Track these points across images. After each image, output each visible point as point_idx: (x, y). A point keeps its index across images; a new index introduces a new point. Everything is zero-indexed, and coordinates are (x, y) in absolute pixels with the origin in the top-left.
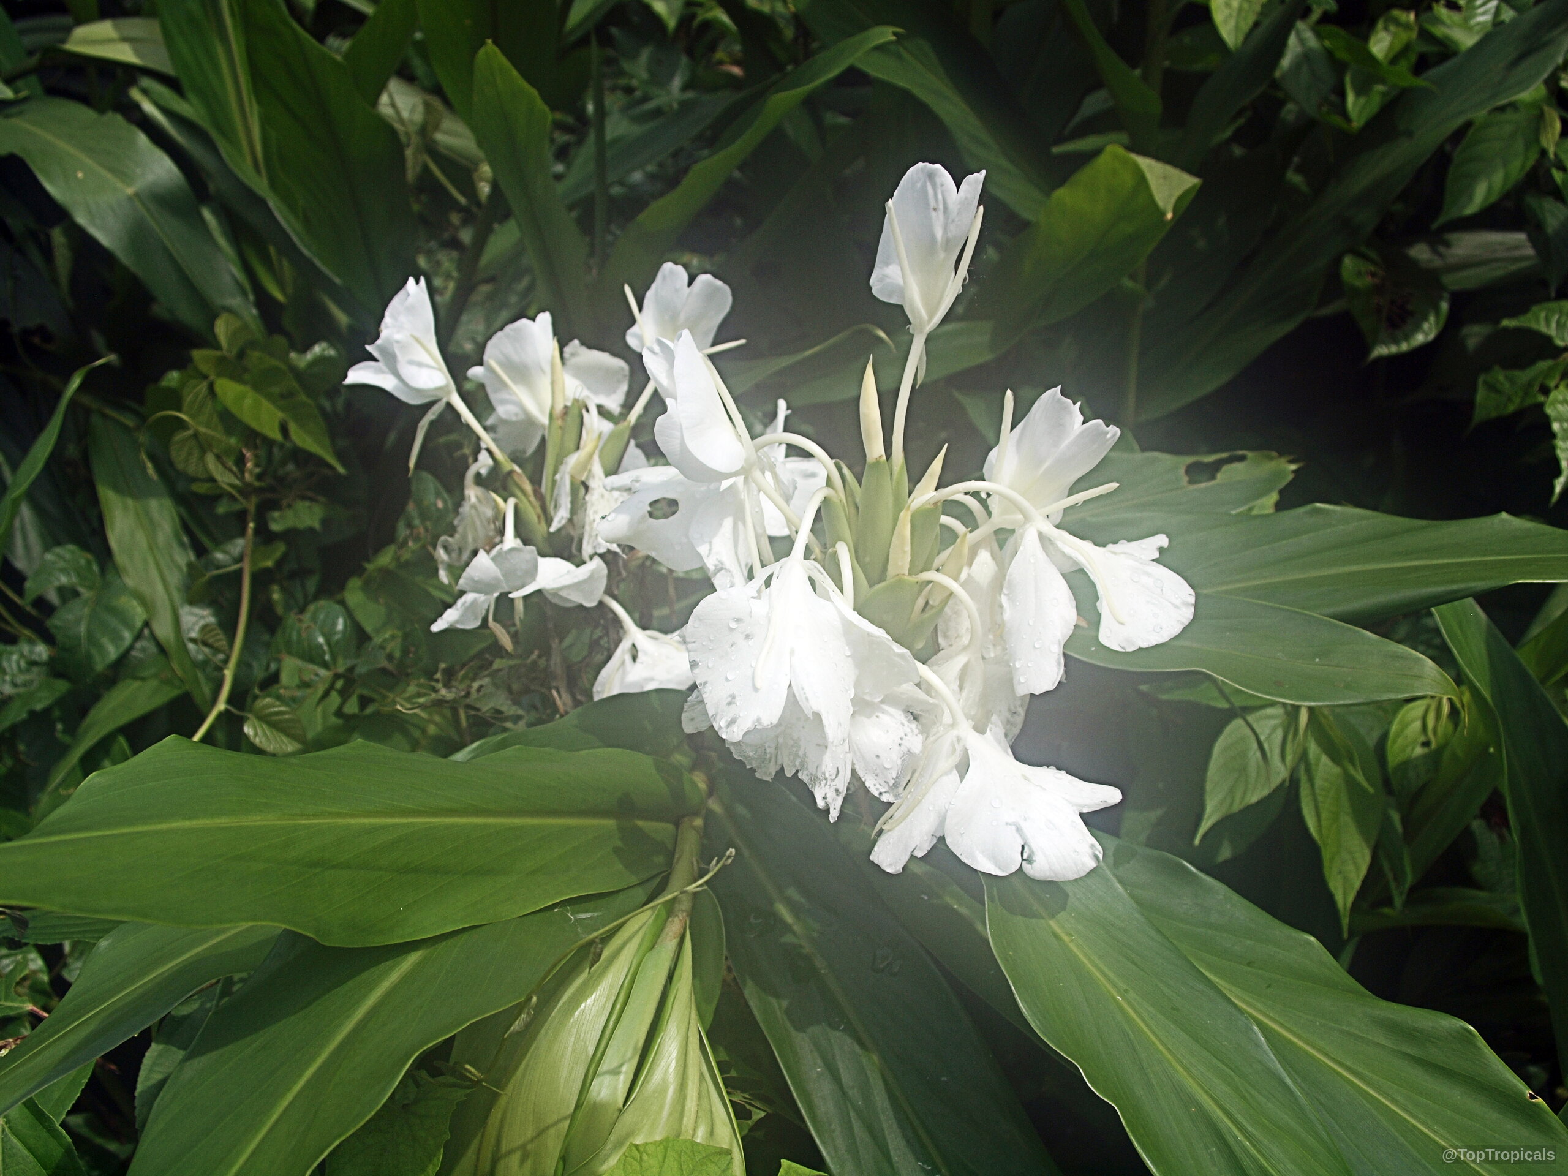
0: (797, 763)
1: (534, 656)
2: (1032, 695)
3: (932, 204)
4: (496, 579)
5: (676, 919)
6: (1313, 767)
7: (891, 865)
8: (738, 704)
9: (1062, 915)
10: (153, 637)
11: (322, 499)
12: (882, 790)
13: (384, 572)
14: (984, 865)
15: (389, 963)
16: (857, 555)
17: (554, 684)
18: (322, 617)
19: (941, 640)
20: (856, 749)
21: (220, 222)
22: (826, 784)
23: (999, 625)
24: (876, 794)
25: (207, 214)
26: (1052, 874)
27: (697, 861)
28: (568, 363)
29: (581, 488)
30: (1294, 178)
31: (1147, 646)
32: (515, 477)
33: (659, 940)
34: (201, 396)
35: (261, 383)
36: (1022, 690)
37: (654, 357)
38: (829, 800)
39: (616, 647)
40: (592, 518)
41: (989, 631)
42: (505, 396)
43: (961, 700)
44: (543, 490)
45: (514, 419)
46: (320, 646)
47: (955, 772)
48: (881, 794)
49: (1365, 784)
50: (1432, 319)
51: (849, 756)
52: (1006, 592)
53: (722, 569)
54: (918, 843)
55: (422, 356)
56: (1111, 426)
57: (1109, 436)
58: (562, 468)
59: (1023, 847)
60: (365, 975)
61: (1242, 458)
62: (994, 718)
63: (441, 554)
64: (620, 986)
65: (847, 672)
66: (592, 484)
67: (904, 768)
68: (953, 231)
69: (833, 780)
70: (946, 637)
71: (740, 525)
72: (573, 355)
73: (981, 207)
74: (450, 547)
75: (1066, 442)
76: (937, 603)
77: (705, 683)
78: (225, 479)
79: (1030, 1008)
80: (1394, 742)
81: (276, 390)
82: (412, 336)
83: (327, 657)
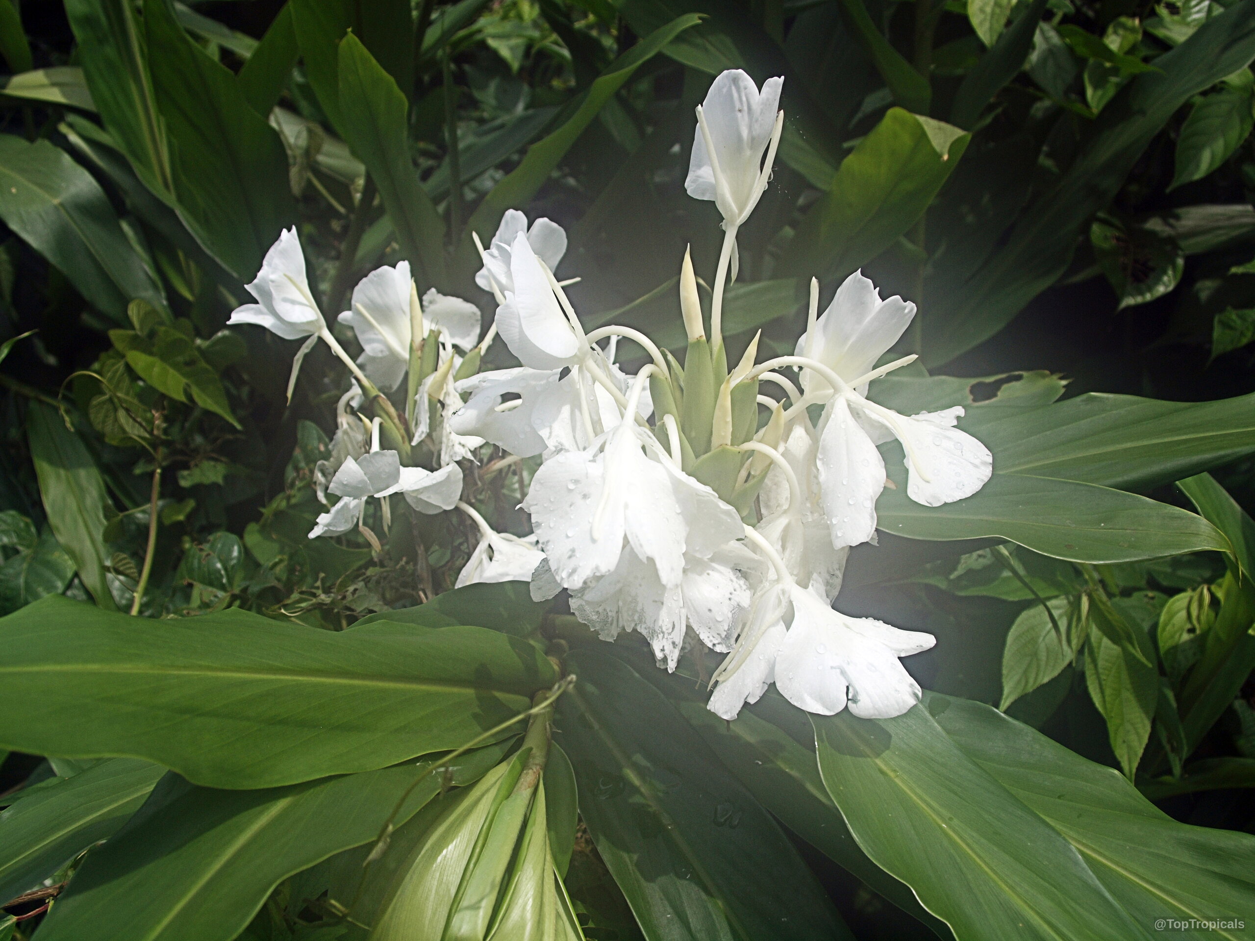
0: (636, 618)
1: (403, 563)
2: (850, 546)
3: (738, 105)
4: (363, 481)
5: (530, 771)
6: (1096, 650)
7: (726, 712)
8: (578, 556)
9: (886, 754)
10: (82, 585)
11: (223, 459)
12: (716, 642)
13: (278, 514)
14: (813, 706)
15: (259, 809)
16: (683, 429)
17: (421, 586)
18: (219, 546)
19: (763, 511)
20: (690, 604)
21: (136, 233)
22: (663, 637)
23: (815, 494)
24: (710, 645)
25: (125, 227)
26: (877, 713)
27: (549, 724)
28: (427, 310)
29: (437, 406)
30: (1044, 161)
31: (952, 501)
32: (380, 400)
33: (515, 789)
34: (119, 373)
35: (168, 353)
36: (839, 544)
37: (493, 259)
38: (667, 652)
39: (475, 549)
40: (448, 431)
41: (807, 499)
42: (371, 336)
43: (784, 559)
44: (407, 415)
45: (380, 355)
46: (219, 571)
47: (782, 623)
48: (714, 645)
49: (1144, 660)
50: (1170, 272)
51: (684, 611)
52: (820, 457)
53: (561, 450)
54: (751, 690)
55: (296, 295)
56: (908, 302)
57: (906, 311)
58: (421, 388)
59: (848, 688)
60: (235, 820)
61: (1019, 378)
62: (815, 576)
63: (319, 476)
64: (478, 832)
65: (678, 529)
66: (448, 401)
67: (734, 622)
68: (757, 130)
69: (669, 634)
70: (767, 506)
71: (577, 413)
72: (431, 302)
73: (782, 112)
74: (327, 471)
75: (868, 319)
76: (758, 473)
77: (548, 542)
78: (135, 432)
79: (861, 836)
80: (1164, 629)
81: (180, 359)
82: (285, 275)
83: (224, 581)
